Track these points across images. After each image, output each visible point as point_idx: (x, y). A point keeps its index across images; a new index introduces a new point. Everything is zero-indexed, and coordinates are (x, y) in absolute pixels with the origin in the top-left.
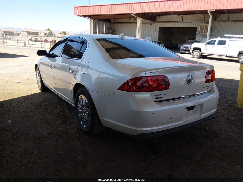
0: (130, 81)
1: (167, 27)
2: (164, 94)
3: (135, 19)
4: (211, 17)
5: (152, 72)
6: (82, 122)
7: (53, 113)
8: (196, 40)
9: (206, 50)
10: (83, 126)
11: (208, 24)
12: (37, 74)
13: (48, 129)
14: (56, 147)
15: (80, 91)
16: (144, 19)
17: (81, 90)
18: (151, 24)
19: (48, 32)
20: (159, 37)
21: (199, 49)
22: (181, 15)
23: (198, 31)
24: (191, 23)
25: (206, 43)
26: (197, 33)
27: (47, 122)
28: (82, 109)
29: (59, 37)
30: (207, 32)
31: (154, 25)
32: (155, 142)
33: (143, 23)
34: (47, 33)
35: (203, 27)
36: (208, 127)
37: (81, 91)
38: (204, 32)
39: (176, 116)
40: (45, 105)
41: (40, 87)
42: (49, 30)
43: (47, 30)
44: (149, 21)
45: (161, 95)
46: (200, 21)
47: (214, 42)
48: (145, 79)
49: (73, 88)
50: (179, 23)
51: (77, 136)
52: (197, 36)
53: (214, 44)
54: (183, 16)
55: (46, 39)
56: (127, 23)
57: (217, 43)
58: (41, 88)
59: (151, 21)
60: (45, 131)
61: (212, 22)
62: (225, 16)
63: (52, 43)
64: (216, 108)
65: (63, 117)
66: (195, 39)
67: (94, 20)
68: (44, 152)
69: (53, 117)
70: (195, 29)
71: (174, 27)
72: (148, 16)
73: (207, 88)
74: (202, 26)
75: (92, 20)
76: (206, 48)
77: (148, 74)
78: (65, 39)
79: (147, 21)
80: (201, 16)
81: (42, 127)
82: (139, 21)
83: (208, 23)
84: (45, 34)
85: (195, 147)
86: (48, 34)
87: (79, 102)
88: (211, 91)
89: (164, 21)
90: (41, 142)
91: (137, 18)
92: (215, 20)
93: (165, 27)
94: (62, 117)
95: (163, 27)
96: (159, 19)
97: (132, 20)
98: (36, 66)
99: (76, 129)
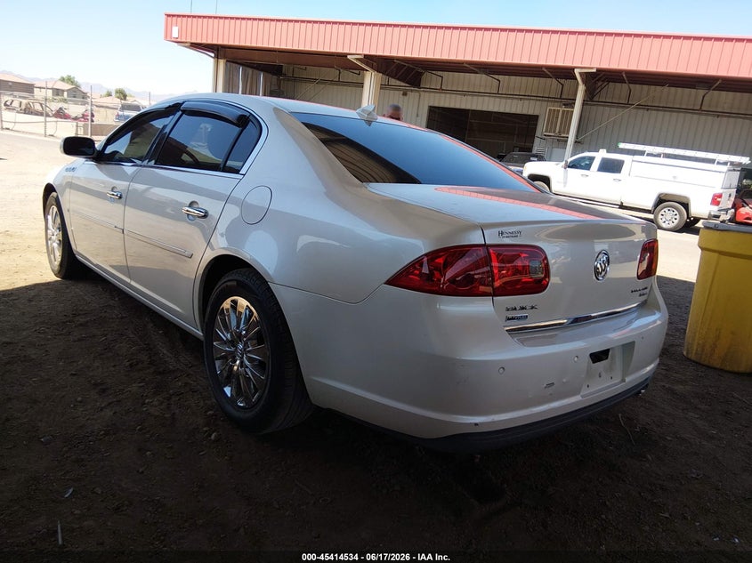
0: (425, 259)
1: (452, 106)
2: (532, 308)
3: (358, 72)
4: (581, 88)
5: (502, 233)
6: (228, 390)
7: (110, 354)
8: (534, 152)
9: (565, 183)
10: (232, 401)
11: (573, 108)
12: (50, 217)
13: (101, 410)
14: (142, 472)
15: (229, 283)
16: (384, 76)
17: (236, 277)
18: (405, 94)
19: (67, 86)
21: (546, 180)
22: (496, 77)
23: (541, 128)
24: (520, 102)
25: (566, 162)
26: (538, 133)
27: (96, 385)
28: (233, 343)
29: (102, 107)
30: (568, 133)
31: (413, 96)
32: (477, 460)
33: (383, 87)
34: (63, 91)
35: (557, 118)
36: (620, 415)
37: (235, 283)
38: (557, 131)
39: (564, 380)
40: (81, 325)
41: (57, 263)
42: (69, 80)
43: (63, 80)
44: (398, 83)
45: (523, 308)
46: (549, 99)
47: (587, 162)
48: (482, 252)
49: (201, 271)
50: (486, 98)
51: (213, 437)
52: (537, 141)
53: (588, 167)
54: (501, 77)
55: (61, 109)
56: (332, 82)
57: (596, 164)
58: (61, 265)
59: (407, 83)
60: (95, 417)
61: (583, 104)
62: (620, 90)
63: (81, 124)
64: (658, 360)
65: (152, 370)
66: (530, 150)
67: (228, 64)
68: (102, 492)
69: (114, 366)
70: (532, 120)
71: (474, 108)
72: (399, 67)
73: (640, 295)
74: (554, 114)
75: (222, 63)
76: (566, 177)
77: (492, 238)
78: (170, 106)
79: (393, 82)
80: (552, 84)
81: (80, 402)
82: (371, 80)
83: (572, 105)
84: (57, 92)
85: (600, 479)
86: (65, 93)
87: (224, 321)
88: (646, 306)
89: (443, 88)
90: (82, 456)
91: (364, 69)
92: (591, 100)
93: (447, 105)
94: (149, 368)
95: (441, 105)
96: (430, 79)
97: (348, 76)
98: (49, 189)
99: (205, 412)
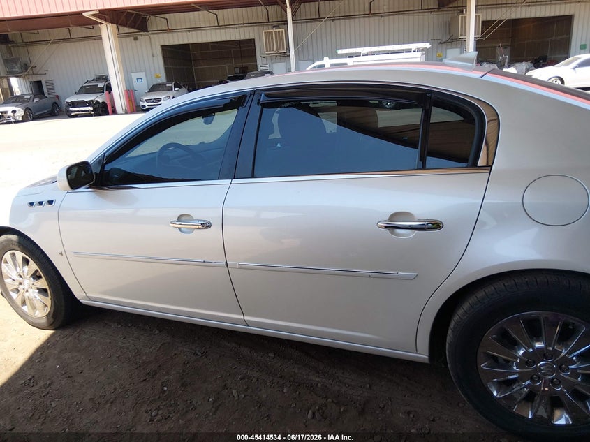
1: (182, 43)
3: (95, 26)
4: (289, 11)
18: (136, 39)
20: (167, 70)
35: (272, 38)
38: (275, 50)
41: (41, 315)
44: (131, 30)
52: (259, 60)
58: (55, 315)
59: (136, 29)
70: (250, 43)
74: (268, 35)
79: (126, 30)
82: (107, 31)
89: (170, 28)
91: (99, 23)
93: (176, 43)
95: (172, 43)
96: (156, 22)
97: (81, 32)
